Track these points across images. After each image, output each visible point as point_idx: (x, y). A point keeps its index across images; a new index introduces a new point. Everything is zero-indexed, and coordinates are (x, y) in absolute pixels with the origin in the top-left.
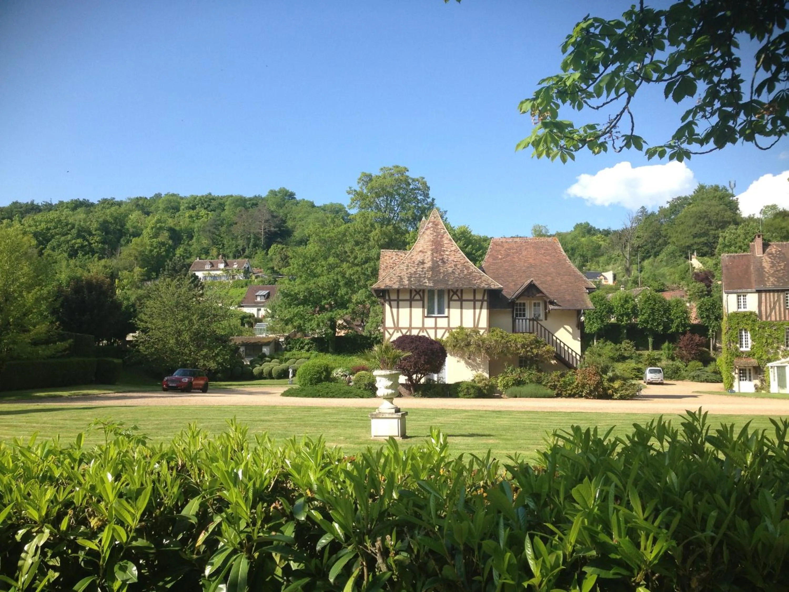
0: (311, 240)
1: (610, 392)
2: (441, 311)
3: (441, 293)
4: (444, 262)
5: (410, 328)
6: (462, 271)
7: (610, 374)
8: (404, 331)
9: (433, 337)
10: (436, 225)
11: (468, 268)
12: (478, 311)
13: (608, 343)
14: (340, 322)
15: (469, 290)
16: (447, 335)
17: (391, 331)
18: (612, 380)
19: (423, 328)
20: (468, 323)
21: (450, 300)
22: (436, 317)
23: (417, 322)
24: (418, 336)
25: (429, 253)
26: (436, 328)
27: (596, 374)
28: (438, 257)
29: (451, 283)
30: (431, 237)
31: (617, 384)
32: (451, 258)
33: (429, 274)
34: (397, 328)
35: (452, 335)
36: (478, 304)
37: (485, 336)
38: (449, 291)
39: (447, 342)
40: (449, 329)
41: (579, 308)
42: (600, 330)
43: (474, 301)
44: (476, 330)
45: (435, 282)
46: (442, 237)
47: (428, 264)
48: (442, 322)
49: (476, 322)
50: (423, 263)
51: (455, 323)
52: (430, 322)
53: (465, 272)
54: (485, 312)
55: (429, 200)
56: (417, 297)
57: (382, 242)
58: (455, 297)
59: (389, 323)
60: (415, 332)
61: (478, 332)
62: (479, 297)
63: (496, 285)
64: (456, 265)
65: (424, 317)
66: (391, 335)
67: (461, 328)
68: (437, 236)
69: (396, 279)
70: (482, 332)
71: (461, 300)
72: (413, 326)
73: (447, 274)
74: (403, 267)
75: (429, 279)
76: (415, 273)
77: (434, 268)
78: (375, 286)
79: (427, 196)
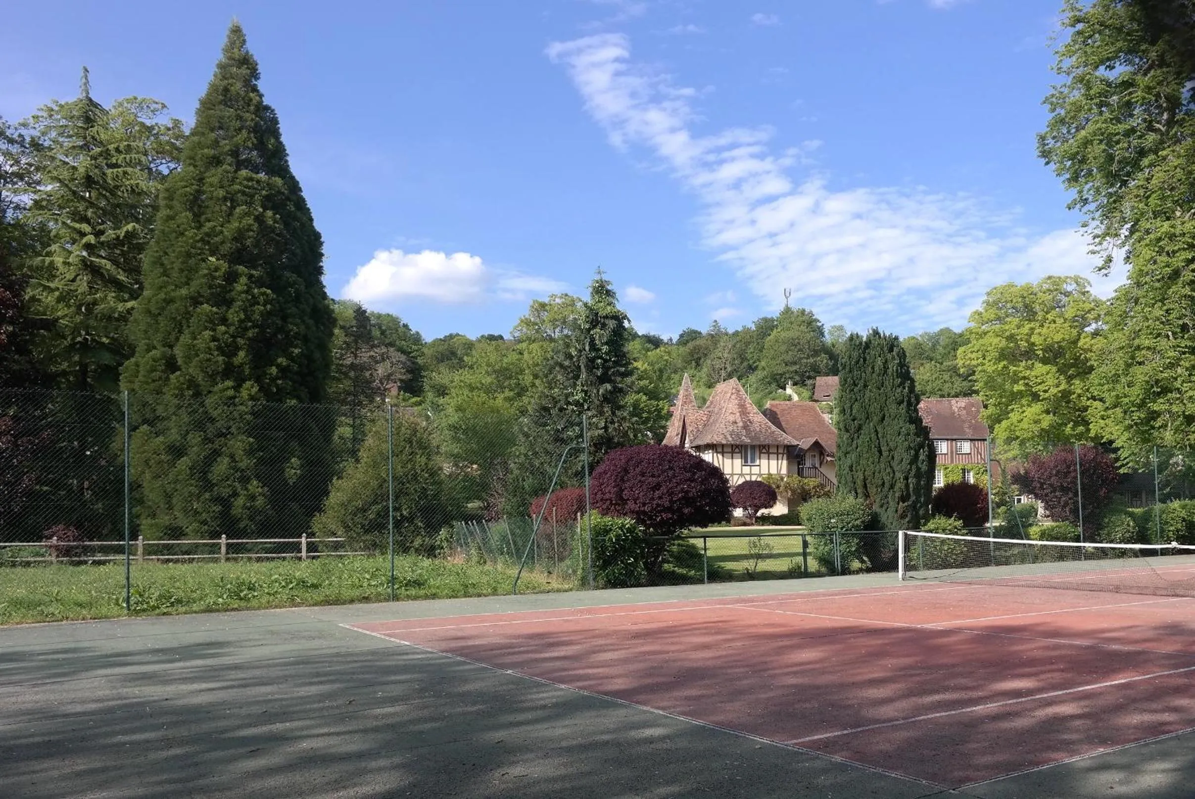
2: (753, 461)
3: (753, 447)
4: (751, 422)
5: (732, 474)
6: (767, 431)
8: (728, 477)
11: (770, 428)
12: (780, 462)
15: (774, 446)
16: (759, 479)
19: (742, 474)
20: (774, 471)
21: (761, 453)
22: (750, 466)
23: (738, 470)
24: (756, 481)
25: (738, 414)
26: (751, 474)
28: (745, 418)
29: (763, 440)
30: (737, 402)
32: (755, 419)
33: (743, 432)
35: (763, 478)
36: (780, 456)
37: (786, 479)
38: (759, 446)
40: (760, 475)
43: (778, 454)
44: (779, 476)
45: (748, 438)
46: (745, 401)
47: (741, 424)
48: (755, 470)
49: (779, 470)
50: (735, 422)
51: (765, 471)
52: (746, 470)
53: (770, 432)
54: (785, 462)
56: (737, 450)
58: (764, 451)
60: (736, 478)
61: (781, 477)
62: (781, 451)
63: (795, 442)
64: (760, 425)
65: (742, 465)
67: (769, 474)
68: (741, 400)
69: (721, 436)
70: (783, 477)
71: (769, 453)
72: (734, 473)
73: (755, 433)
75: (745, 436)
76: (733, 431)
77: (745, 427)
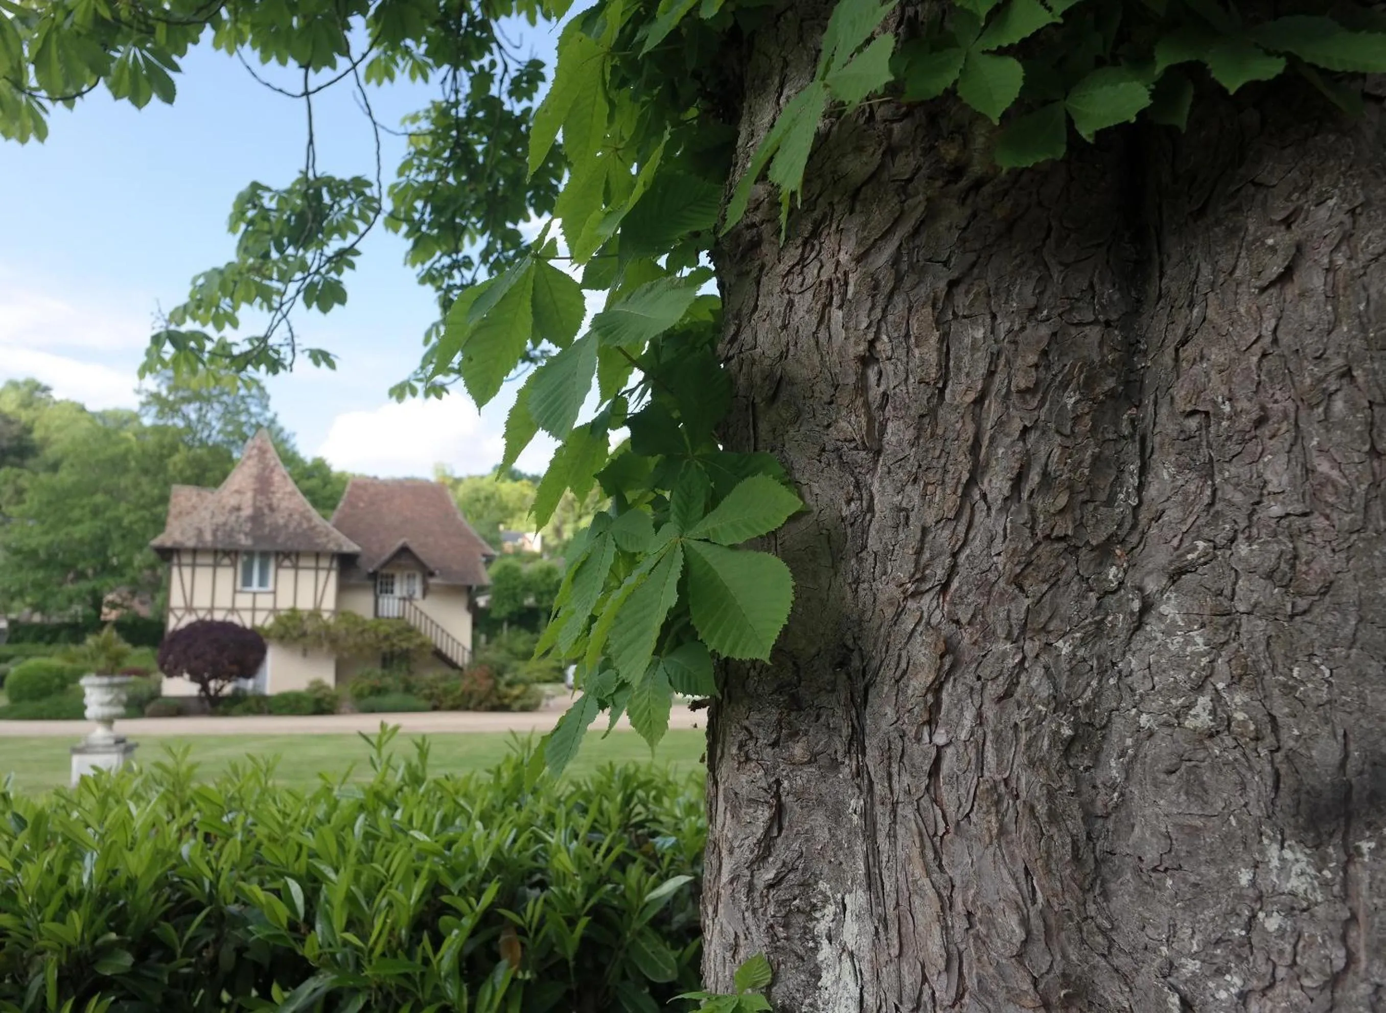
0: (65, 464)
1: (506, 701)
2: (263, 582)
3: (265, 555)
4: (272, 509)
5: (211, 610)
6: (300, 524)
7: (508, 677)
8: (201, 614)
9: (248, 625)
10: (262, 452)
11: (309, 520)
12: (321, 584)
13: (523, 631)
14: (110, 597)
15: (308, 553)
16: (271, 620)
17: (179, 613)
18: (510, 684)
19: (233, 610)
20: (306, 603)
21: (278, 566)
22: (255, 594)
23: (224, 599)
24: (223, 622)
25: (250, 495)
26: (254, 609)
27: (489, 677)
28: (262, 502)
29: (282, 542)
30: (254, 471)
31: (516, 691)
32: (284, 504)
33: (247, 527)
34: (189, 609)
35: (278, 620)
36: (322, 574)
37: (332, 621)
38: (278, 552)
39: (270, 630)
40: (274, 610)
41: (469, 583)
42: (511, 614)
43: (317, 569)
44: (316, 613)
45: (257, 539)
46: (272, 471)
47: (247, 511)
48: (264, 601)
49: (318, 601)
50: (238, 509)
51: (285, 602)
52: (244, 601)
53: (305, 525)
54: (332, 586)
55: (269, 415)
56: (226, 561)
57: (188, 473)
58: (287, 563)
59: (176, 599)
60: (219, 616)
61: (320, 616)
62: (324, 563)
63: (350, 547)
64: (291, 515)
65: (235, 591)
66: (179, 620)
67: (294, 610)
68: (264, 469)
69: (191, 533)
70: (326, 616)
71: (296, 568)
72: (217, 604)
73: (276, 528)
74: (206, 515)
75: (246, 534)
76: (225, 524)
77: (256, 518)
78: (156, 542)
79: (266, 407)
